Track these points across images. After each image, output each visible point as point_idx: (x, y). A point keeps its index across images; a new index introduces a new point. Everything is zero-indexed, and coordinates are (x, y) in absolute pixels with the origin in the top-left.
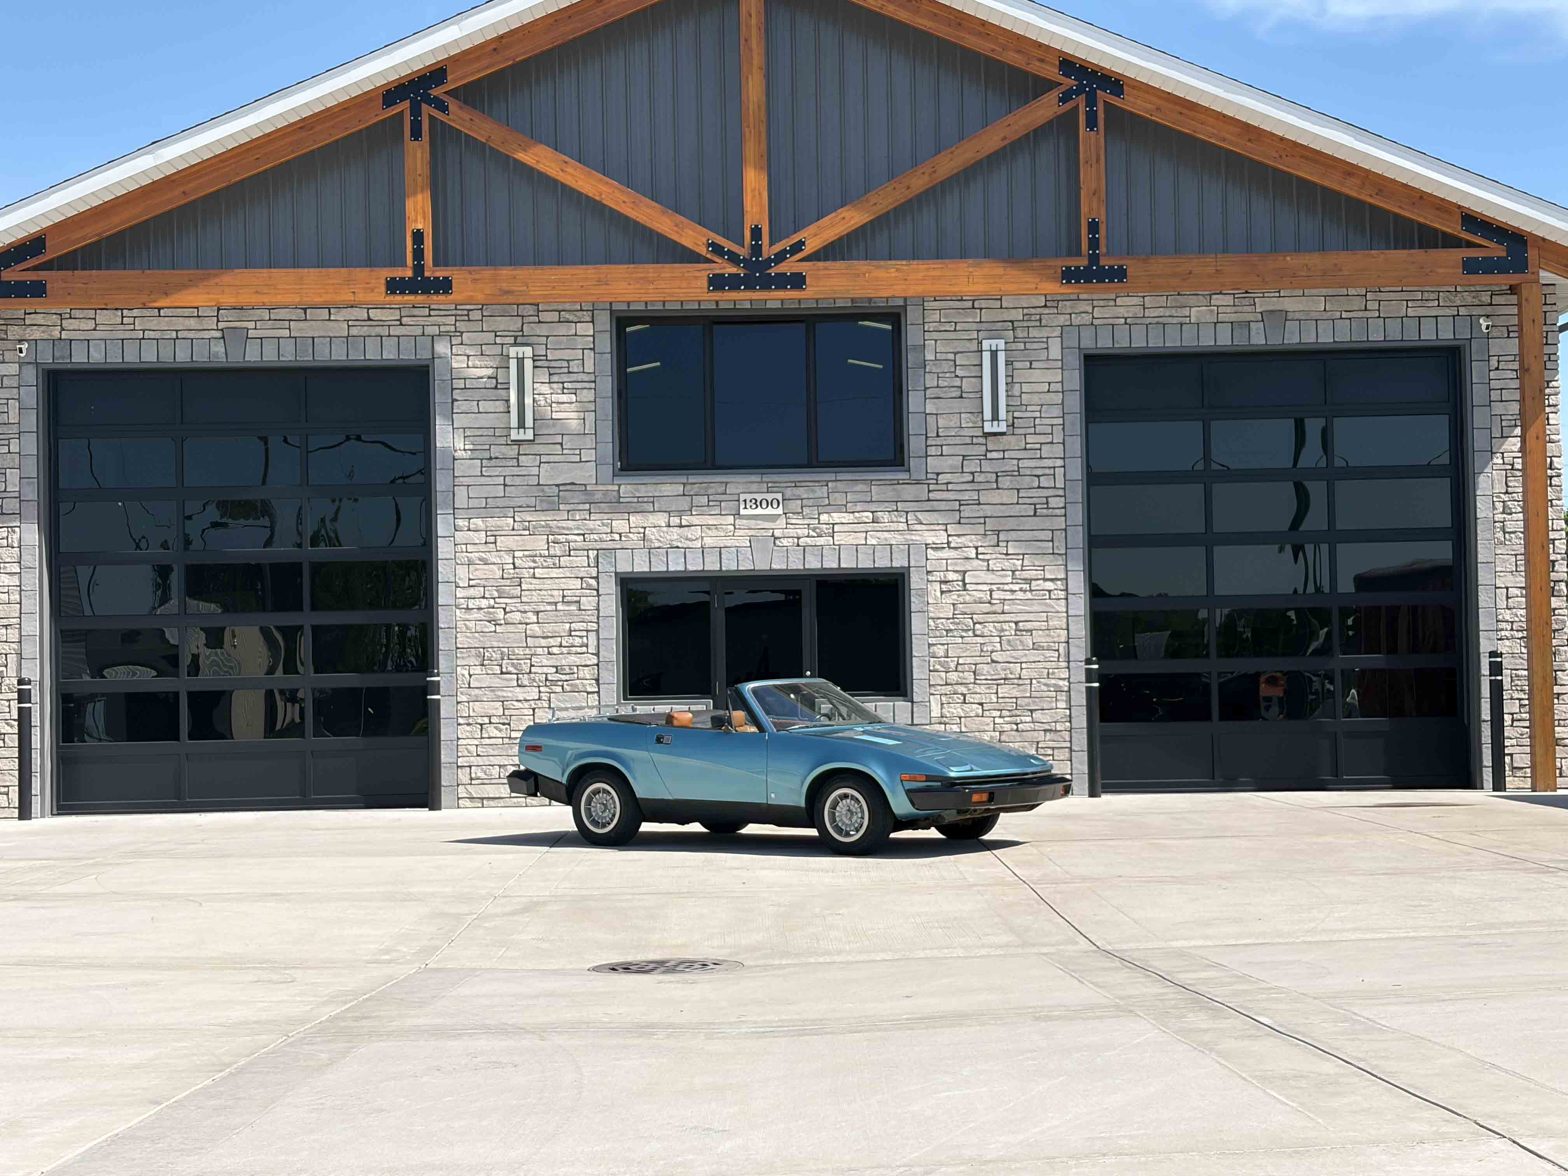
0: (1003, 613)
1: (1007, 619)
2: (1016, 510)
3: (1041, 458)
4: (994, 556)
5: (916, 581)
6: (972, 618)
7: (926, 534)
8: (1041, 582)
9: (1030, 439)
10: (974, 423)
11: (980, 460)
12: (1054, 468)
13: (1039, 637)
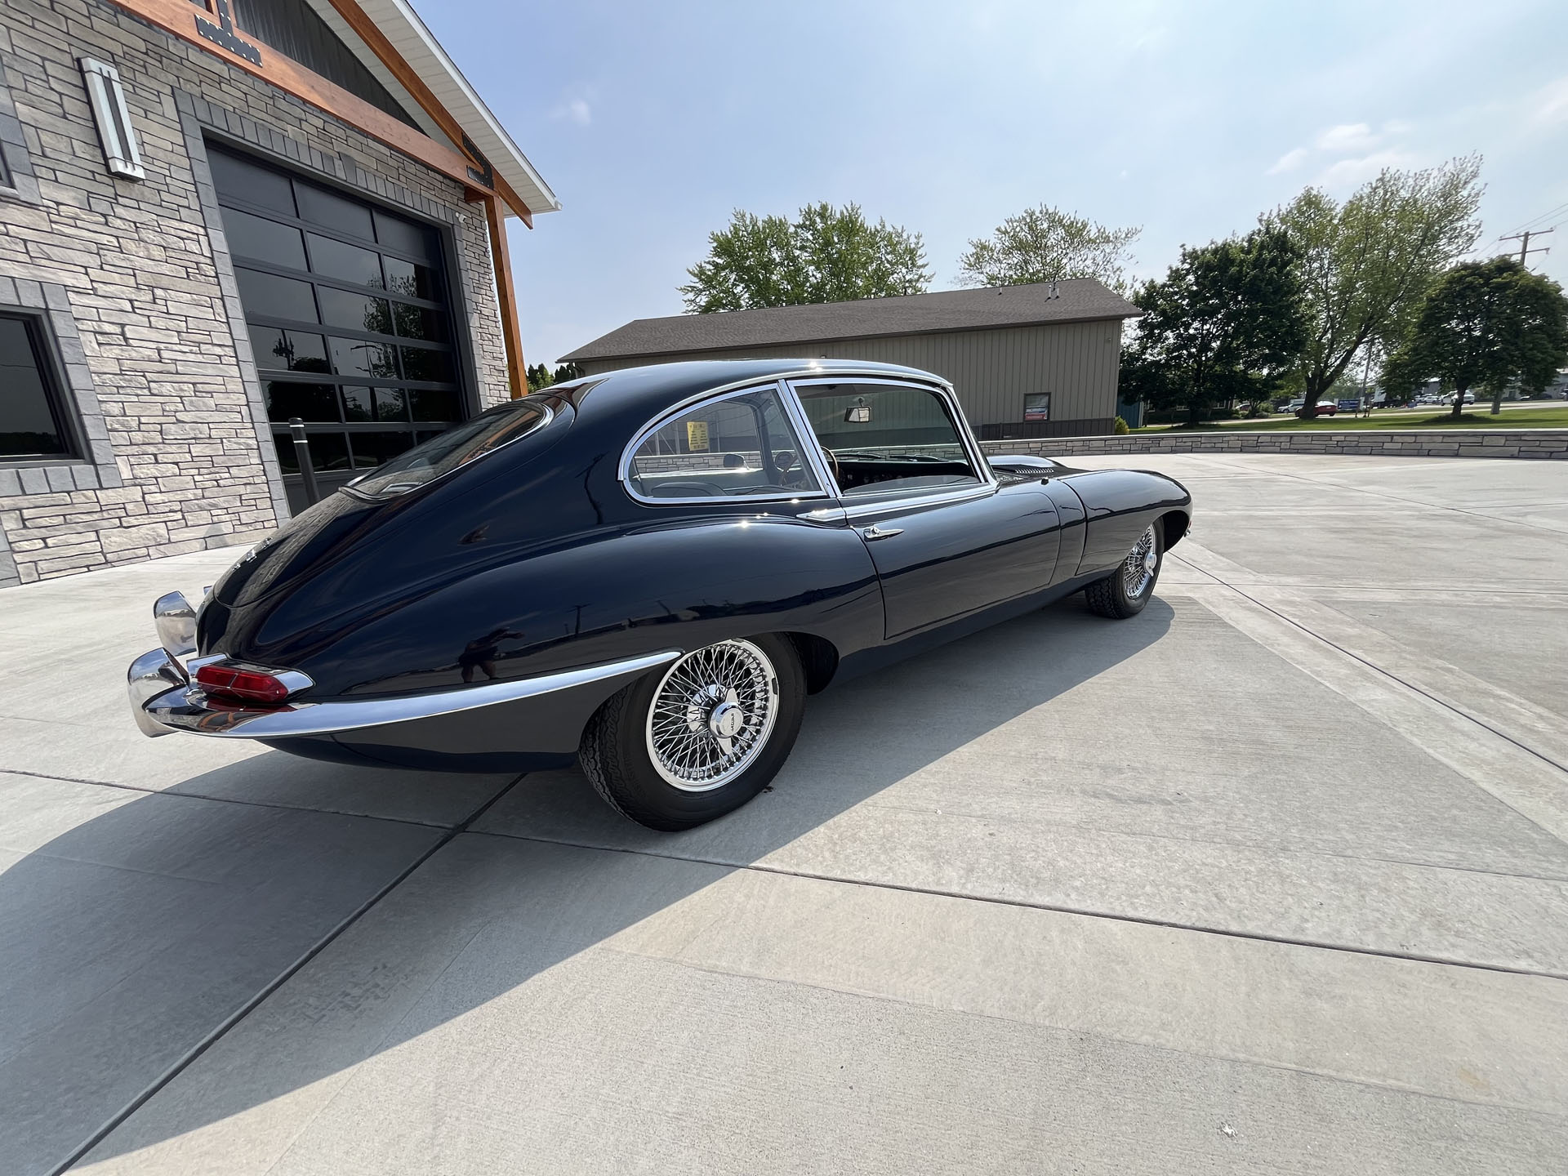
0: (177, 373)
1: (184, 380)
2: (165, 268)
3: (181, 220)
4: (154, 313)
5: (61, 326)
6: (144, 376)
7: (62, 273)
8: (210, 346)
9: (165, 196)
10: (93, 156)
11: (111, 203)
12: (197, 234)
13: (220, 399)
